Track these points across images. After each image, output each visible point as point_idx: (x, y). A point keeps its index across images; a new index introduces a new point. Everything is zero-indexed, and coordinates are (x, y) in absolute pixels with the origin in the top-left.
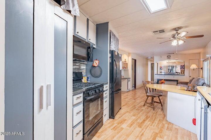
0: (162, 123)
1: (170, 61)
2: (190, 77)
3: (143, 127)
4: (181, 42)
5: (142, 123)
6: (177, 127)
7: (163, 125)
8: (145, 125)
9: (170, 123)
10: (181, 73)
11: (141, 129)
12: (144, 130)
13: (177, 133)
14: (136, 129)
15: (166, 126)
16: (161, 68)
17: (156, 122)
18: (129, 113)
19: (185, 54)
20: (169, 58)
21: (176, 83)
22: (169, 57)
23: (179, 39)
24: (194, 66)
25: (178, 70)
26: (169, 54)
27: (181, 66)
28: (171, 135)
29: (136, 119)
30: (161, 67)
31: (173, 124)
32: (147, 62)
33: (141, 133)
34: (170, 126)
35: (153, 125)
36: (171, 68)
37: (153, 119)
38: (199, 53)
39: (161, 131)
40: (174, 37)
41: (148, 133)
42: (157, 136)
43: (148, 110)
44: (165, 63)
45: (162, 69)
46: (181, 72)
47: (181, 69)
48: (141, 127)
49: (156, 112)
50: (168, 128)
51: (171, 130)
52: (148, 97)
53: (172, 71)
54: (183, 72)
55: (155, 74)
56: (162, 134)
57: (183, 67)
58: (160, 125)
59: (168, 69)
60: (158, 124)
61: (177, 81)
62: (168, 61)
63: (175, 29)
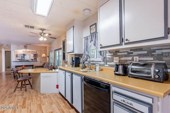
0: (38, 97)
2: (41, 62)
3: (27, 106)
4: (45, 39)
5: (23, 104)
6: (49, 94)
7: (40, 97)
8: (27, 104)
9: (43, 94)
10: (34, 60)
11: (26, 109)
12: (29, 107)
13: (50, 97)
14: (22, 111)
15: (42, 97)
17: (34, 98)
18: (3, 103)
19: (38, 46)
21: (32, 67)
22: (26, 47)
23: (45, 37)
24: (44, 55)
25: (32, 57)
26: (27, 44)
27: (34, 54)
28: (48, 100)
29: (15, 104)
30: (17, 55)
31: (45, 94)
32: (1, 49)
33: (29, 111)
34: (44, 96)
35: (33, 101)
37: (31, 97)
38: (46, 47)
39: (41, 101)
40: (41, 34)
41: (34, 108)
42: (41, 105)
43: (20, 94)
44: (21, 51)
47: (34, 57)
48: (25, 108)
49: (29, 92)
50: (44, 97)
51: (46, 98)
52: (19, 82)
54: (35, 59)
55: (12, 61)
56: (43, 102)
57: (35, 55)
58: (38, 99)
60: (36, 98)
61: (33, 66)
62: (24, 50)
63: (41, 29)
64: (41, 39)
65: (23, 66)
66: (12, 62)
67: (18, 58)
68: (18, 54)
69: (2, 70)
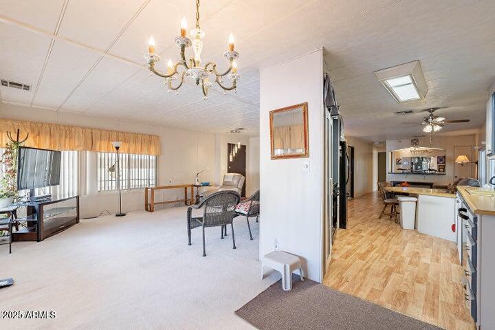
1: (417, 149)
2: (456, 177)
3: (367, 259)
4: (437, 128)
10: (439, 171)
12: (370, 263)
16: (398, 162)
19: (446, 137)
20: (415, 143)
21: (429, 186)
22: (415, 141)
23: (435, 124)
24: (462, 159)
25: (433, 164)
26: (416, 136)
27: (438, 157)
30: (399, 160)
32: (371, 150)
36: (417, 161)
38: (474, 135)
44: (407, 152)
45: (400, 164)
46: (439, 169)
47: (438, 163)
53: (419, 167)
54: (442, 169)
55: (387, 172)
57: (442, 160)
59: (412, 164)
61: (431, 184)
62: (413, 149)
63: (429, 110)
64: (428, 129)
65: (404, 182)
66: (387, 175)
67: (401, 167)
68: (401, 158)
69: (372, 188)
